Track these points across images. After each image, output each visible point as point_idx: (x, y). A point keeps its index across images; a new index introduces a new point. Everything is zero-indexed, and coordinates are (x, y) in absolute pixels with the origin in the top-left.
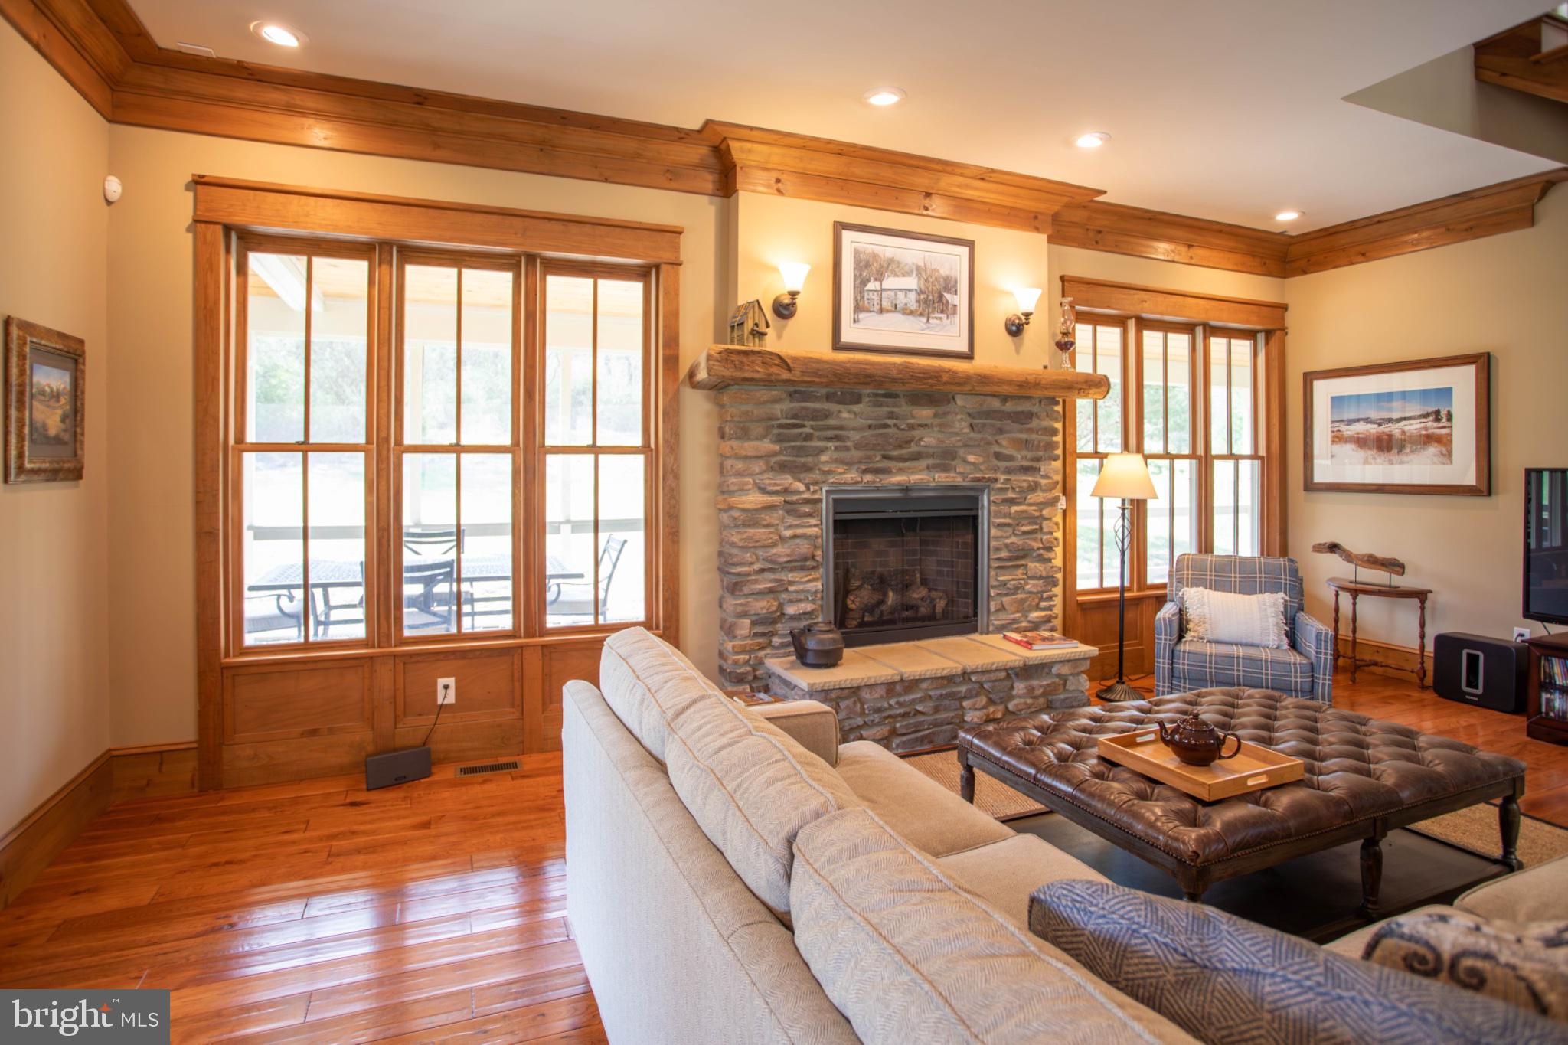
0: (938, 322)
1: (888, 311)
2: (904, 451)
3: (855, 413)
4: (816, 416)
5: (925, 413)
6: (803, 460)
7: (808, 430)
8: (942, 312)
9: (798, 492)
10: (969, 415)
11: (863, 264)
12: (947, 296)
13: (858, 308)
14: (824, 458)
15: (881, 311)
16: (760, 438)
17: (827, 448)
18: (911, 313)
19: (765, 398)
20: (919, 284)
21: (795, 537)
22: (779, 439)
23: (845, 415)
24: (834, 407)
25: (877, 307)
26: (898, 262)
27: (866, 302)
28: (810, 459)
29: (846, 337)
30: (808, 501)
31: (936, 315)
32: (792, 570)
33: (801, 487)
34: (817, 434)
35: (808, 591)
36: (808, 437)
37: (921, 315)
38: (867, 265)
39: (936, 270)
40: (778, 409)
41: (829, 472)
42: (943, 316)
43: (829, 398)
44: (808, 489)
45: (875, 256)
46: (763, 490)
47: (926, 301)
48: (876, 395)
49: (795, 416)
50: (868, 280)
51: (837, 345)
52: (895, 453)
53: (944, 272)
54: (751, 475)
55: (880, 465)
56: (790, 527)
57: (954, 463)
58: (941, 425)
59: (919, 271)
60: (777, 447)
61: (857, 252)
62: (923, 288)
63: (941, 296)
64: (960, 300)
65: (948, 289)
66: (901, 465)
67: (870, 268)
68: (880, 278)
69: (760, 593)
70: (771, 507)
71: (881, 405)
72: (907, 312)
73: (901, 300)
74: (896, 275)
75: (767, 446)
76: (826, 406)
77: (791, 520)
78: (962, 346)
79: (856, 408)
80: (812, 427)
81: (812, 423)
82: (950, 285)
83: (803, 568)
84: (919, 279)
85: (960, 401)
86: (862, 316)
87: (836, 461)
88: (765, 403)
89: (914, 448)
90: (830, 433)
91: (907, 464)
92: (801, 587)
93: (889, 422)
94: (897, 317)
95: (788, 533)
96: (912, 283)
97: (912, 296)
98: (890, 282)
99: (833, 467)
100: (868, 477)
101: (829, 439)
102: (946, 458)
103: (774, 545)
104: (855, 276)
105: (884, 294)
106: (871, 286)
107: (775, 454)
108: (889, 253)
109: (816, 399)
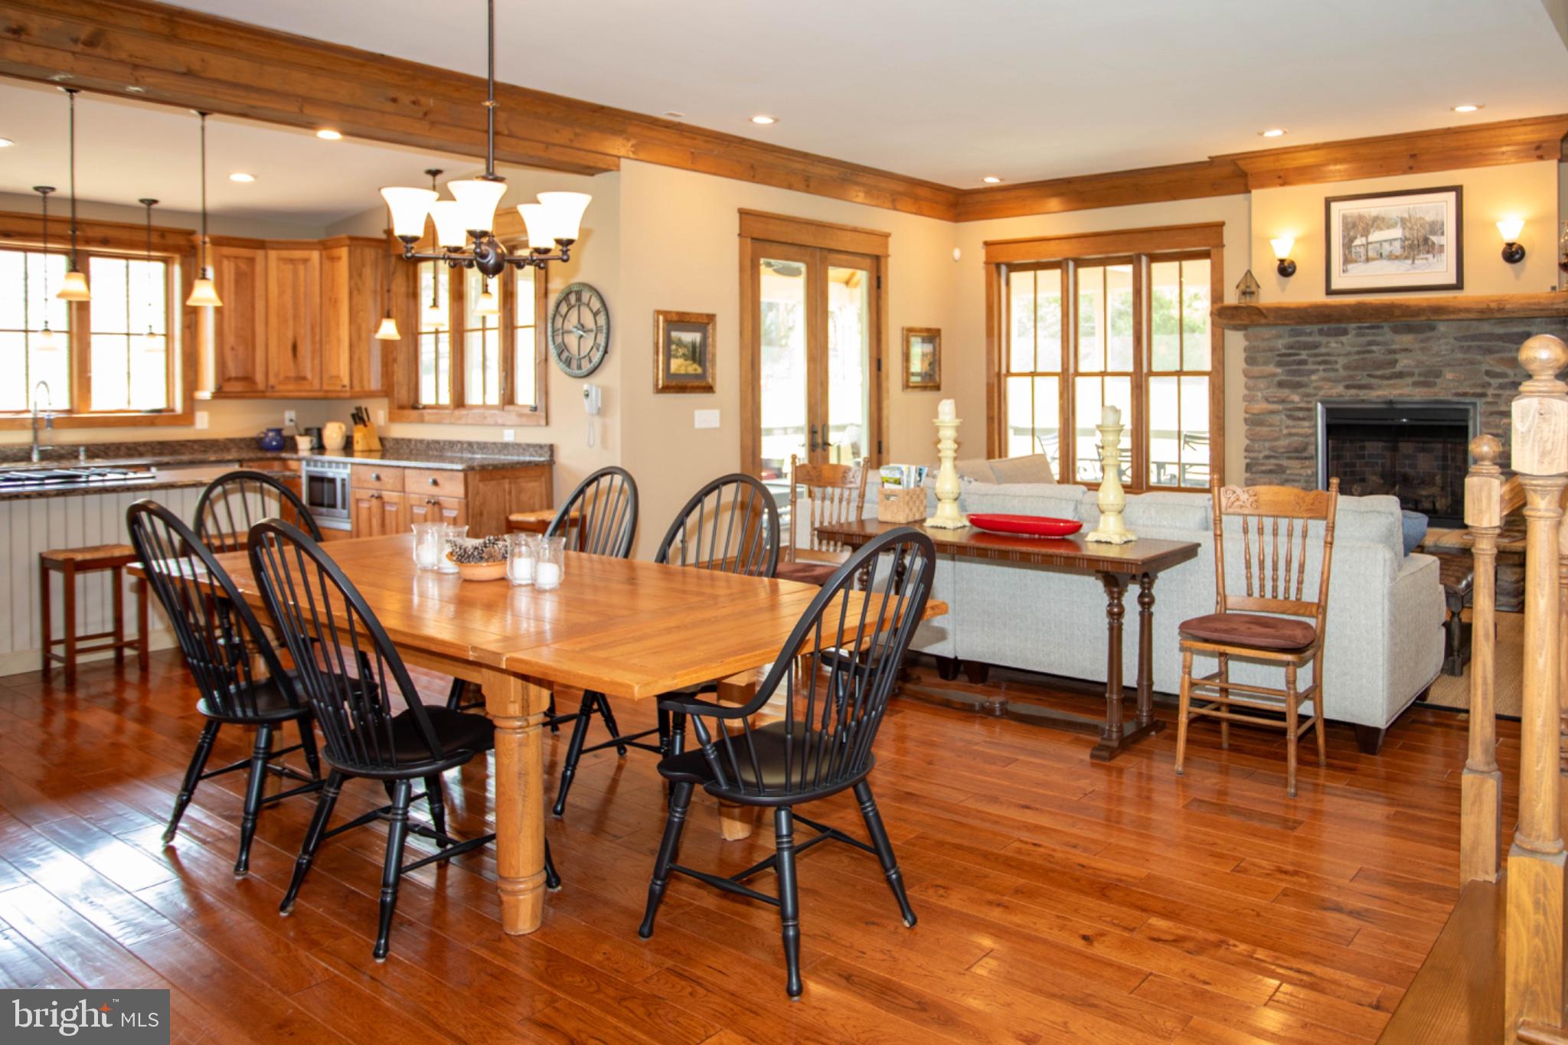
0: (1424, 261)
1: (1374, 259)
2: (1388, 371)
3: (1342, 344)
4: (1306, 346)
5: (1406, 340)
6: (1298, 379)
7: (1303, 357)
8: (1428, 252)
9: (1292, 402)
10: (1455, 338)
11: (1350, 226)
12: (1434, 238)
13: (1347, 261)
14: (1314, 377)
15: (1368, 260)
16: (1266, 363)
17: (1318, 370)
18: (1397, 258)
19: (1266, 336)
20: (1403, 234)
21: (1290, 435)
22: (1279, 364)
23: (1333, 345)
24: (1323, 340)
25: (1363, 258)
26: (1383, 219)
27: (1353, 255)
28: (1304, 379)
29: (1336, 285)
30: (1301, 409)
31: (1422, 256)
32: (1289, 458)
33: (1296, 398)
34: (1311, 360)
35: (1300, 475)
36: (1304, 362)
37: (1406, 258)
38: (1354, 225)
39: (1422, 219)
40: (1280, 344)
41: (1317, 388)
42: (1430, 256)
43: (1321, 332)
44: (1302, 401)
45: (1361, 217)
46: (1267, 400)
47: (1411, 247)
48: (1360, 328)
49: (1291, 347)
50: (1355, 238)
51: (1330, 292)
52: (1379, 373)
53: (1429, 218)
54: (1260, 390)
55: (1363, 382)
56: (1287, 427)
57: (1438, 380)
58: (1423, 349)
59: (1403, 221)
60: (1279, 370)
61: (1345, 217)
62: (1408, 235)
63: (1426, 240)
64: (1449, 240)
65: (1433, 232)
66: (1386, 382)
67: (1355, 227)
68: (1366, 233)
69: (1263, 472)
70: (1272, 412)
71: (1363, 335)
72: (1392, 257)
73: (1386, 249)
74: (1381, 229)
75: (1271, 369)
76: (1318, 338)
77: (1290, 423)
78: (1452, 279)
79: (1344, 339)
80: (1308, 355)
81: (1306, 352)
82: (1437, 228)
83: (1298, 458)
84: (1404, 229)
85: (1442, 328)
86: (1350, 266)
87: (1324, 379)
88: (1268, 339)
89: (1398, 368)
90: (1320, 359)
91: (1392, 382)
92: (1296, 472)
93: (1374, 348)
94: (1384, 263)
95: (1285, 431)
96: (1397, 233)
97: (1397, 244)
98: (1375, 236)
99: (1320, 384)
100: (1353, 392)
101: (1320, 363)
102: (1430, 377)
103: (1277, 439)
104: (1344, 237)
105: (1370, 247)
106: (1357, 242)
107: (1274, 375)
108: (1374, 212)
109: (1310, 334)
